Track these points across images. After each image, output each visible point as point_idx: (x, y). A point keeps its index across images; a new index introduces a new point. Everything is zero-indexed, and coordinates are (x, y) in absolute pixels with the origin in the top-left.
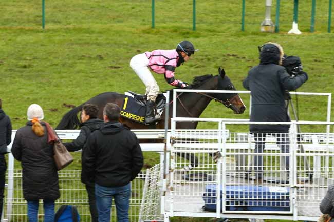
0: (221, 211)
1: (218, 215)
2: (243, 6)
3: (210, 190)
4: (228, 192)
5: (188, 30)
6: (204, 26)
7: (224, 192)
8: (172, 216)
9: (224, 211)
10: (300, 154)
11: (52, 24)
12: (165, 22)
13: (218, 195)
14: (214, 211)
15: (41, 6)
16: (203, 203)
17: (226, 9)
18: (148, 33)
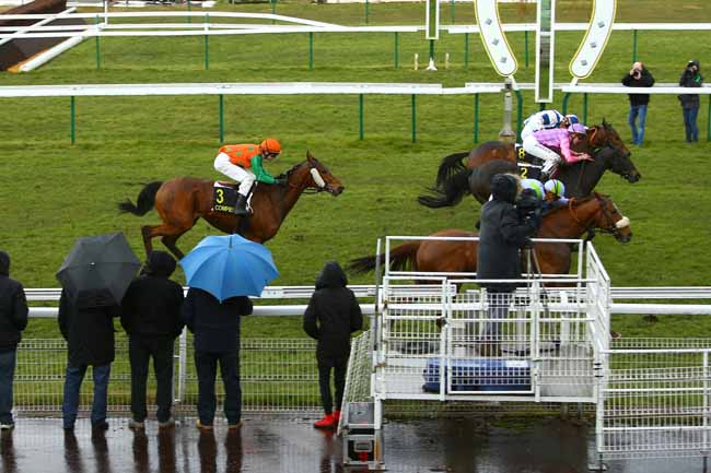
0: (446, 392)
1: (441, 397)
2: (477, 107)
3: (431, 366)
4: (454, 368)
5: (406, 143)
6: (426, 136)
7: (449, 368)
8: (384, 398)
9: (450, 392)
10: (545, 320)
11: (232, 135)
12: (375, 131)
13: (442, 372)
14: (437, 391)
15: (219, 111)
16: (423, 382)
17: (454, 113)
18: (355, 146)
